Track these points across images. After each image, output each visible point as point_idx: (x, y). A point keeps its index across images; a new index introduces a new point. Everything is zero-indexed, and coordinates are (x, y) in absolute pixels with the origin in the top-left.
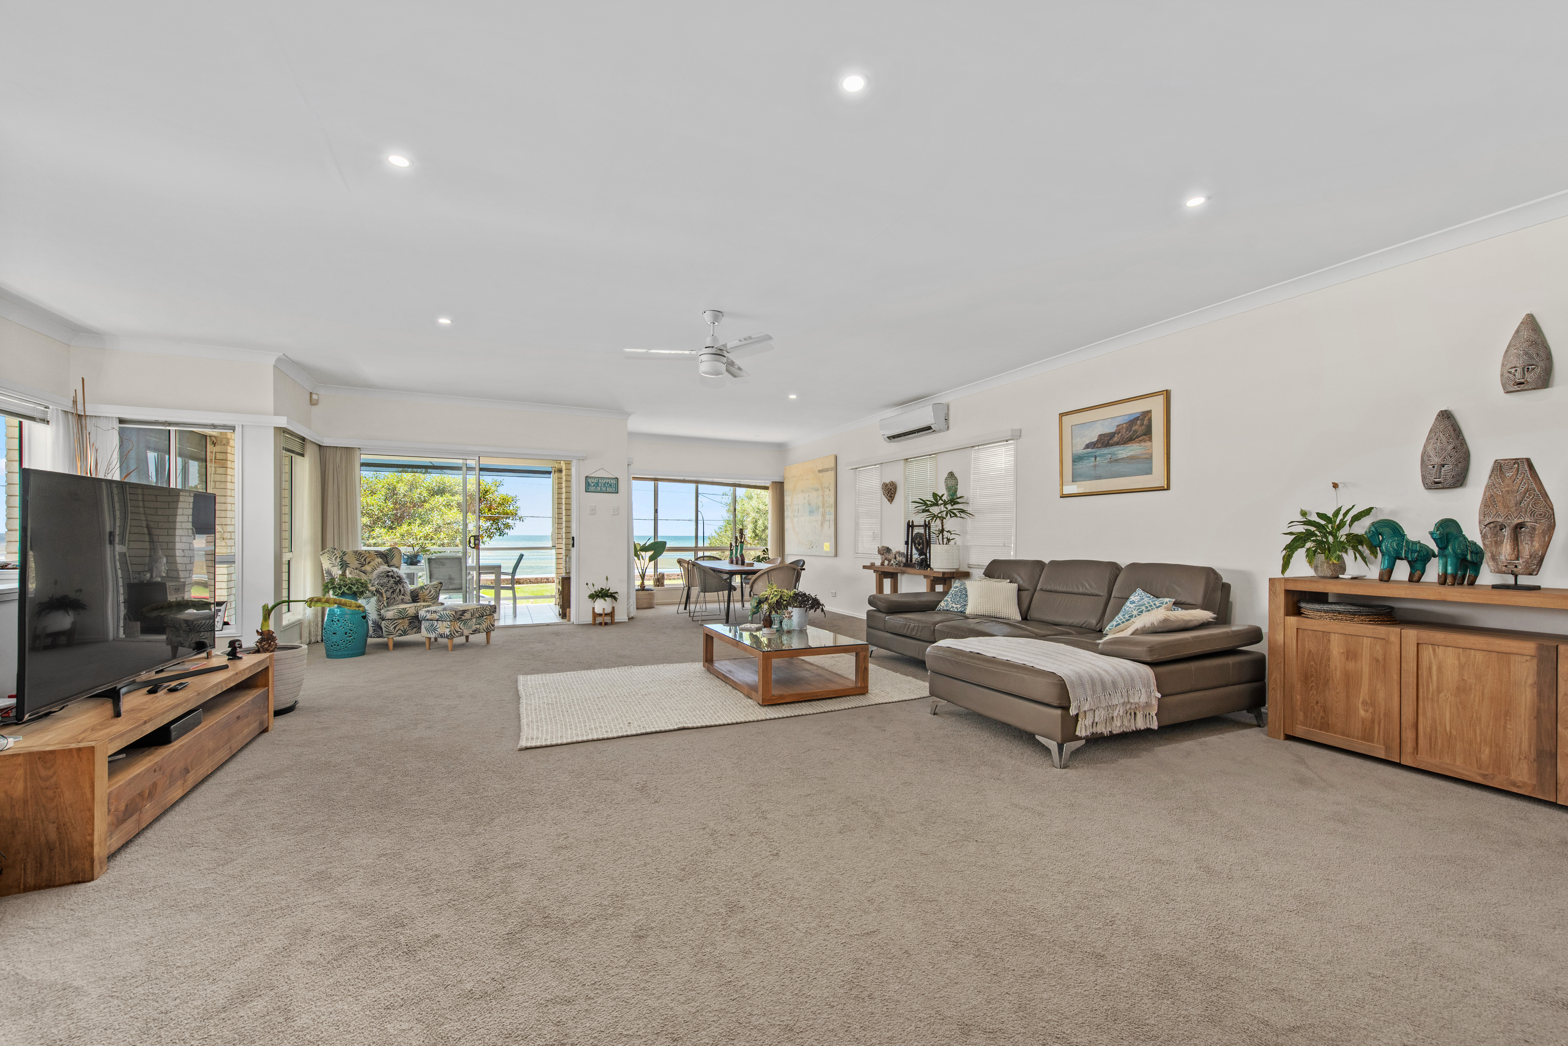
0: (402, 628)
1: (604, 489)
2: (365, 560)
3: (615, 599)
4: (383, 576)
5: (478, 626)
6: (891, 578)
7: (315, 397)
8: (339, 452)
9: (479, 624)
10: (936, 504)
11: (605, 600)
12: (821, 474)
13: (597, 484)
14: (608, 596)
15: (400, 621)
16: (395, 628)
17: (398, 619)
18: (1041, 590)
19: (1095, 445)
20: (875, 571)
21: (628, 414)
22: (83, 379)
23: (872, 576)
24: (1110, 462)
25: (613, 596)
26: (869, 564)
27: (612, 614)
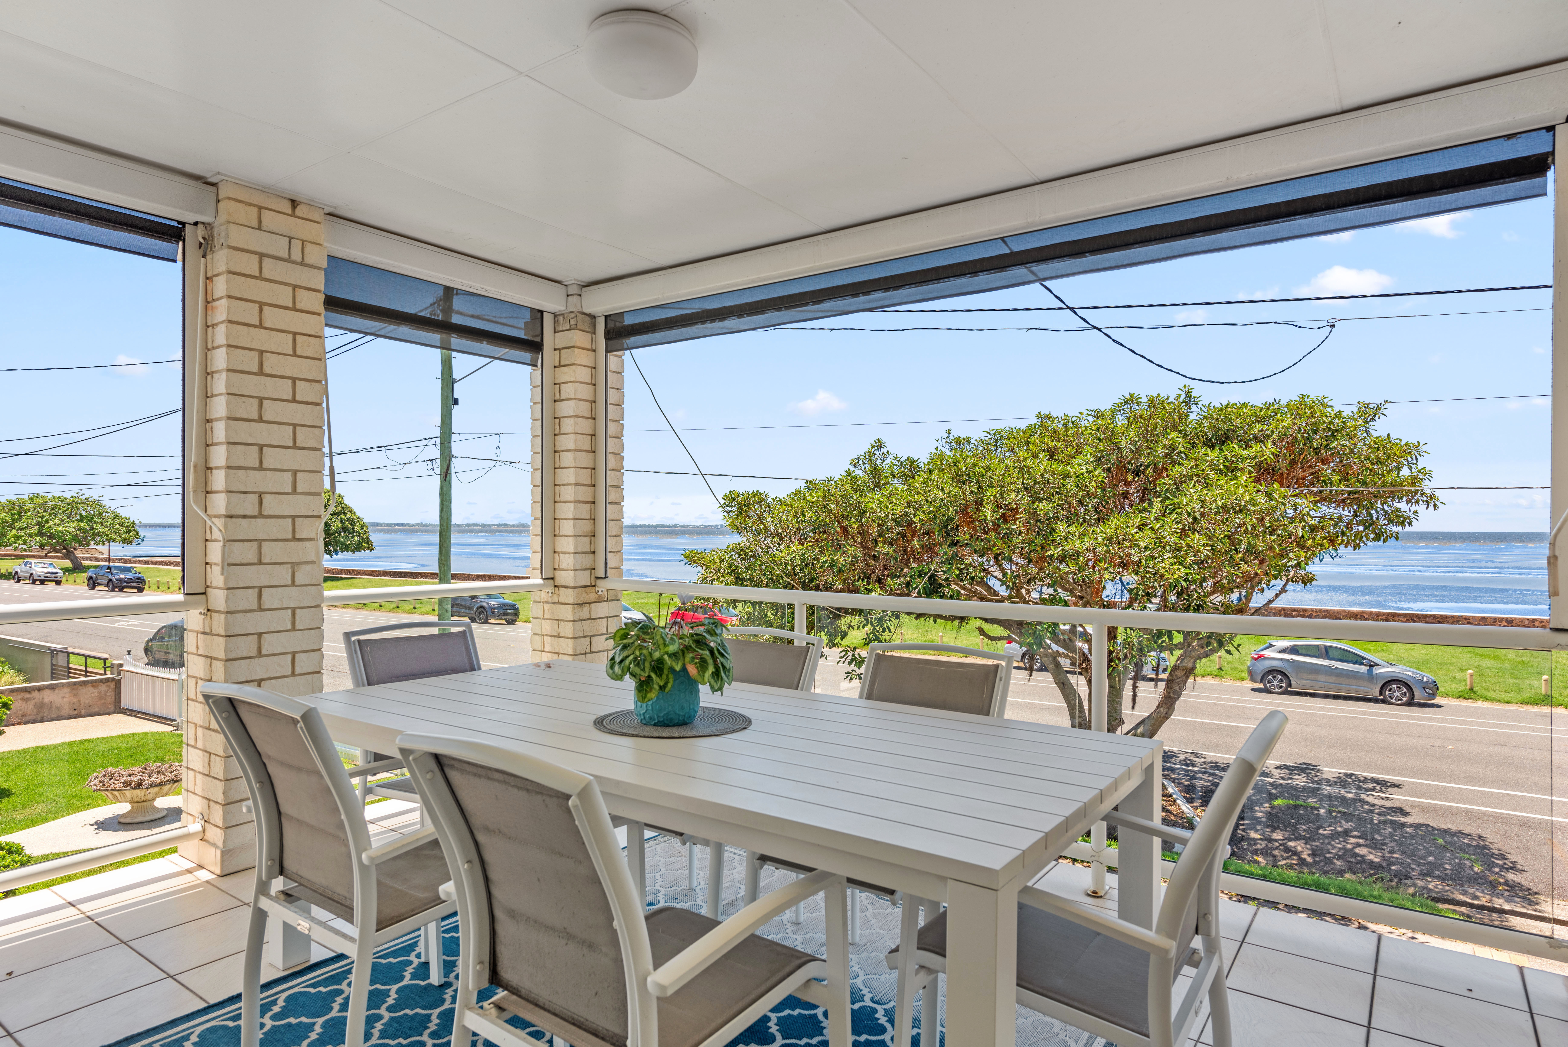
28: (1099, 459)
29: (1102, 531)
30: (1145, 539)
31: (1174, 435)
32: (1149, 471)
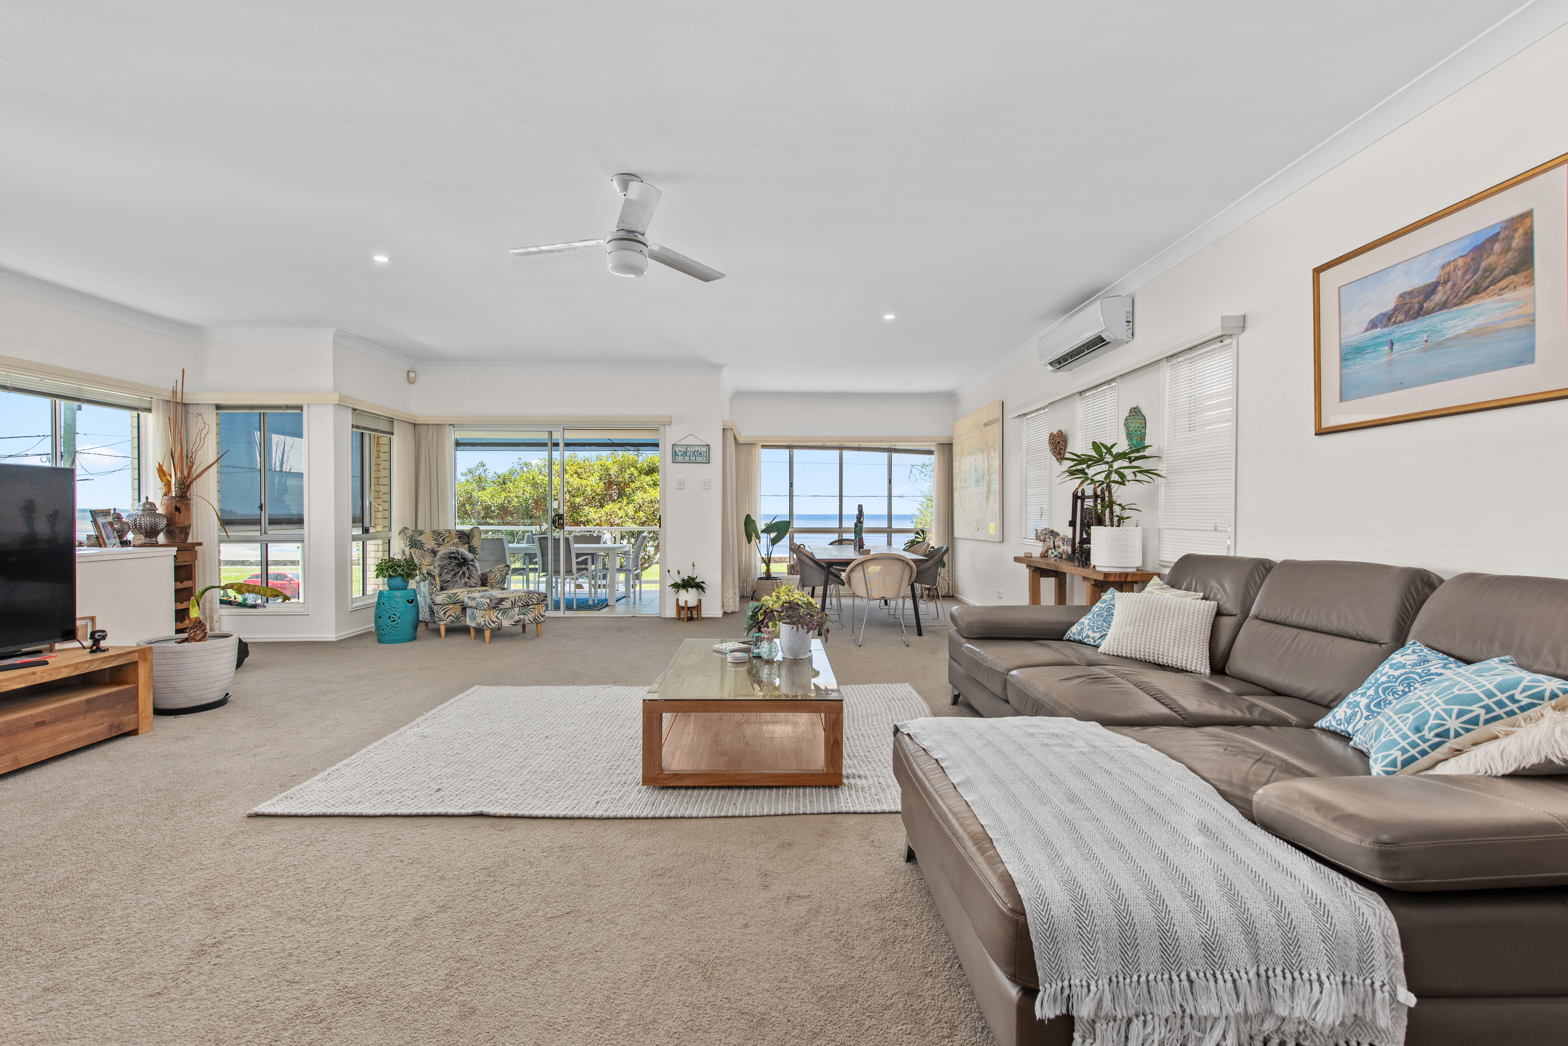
0: (454, 614)
1: (693, 458)
2: (443, 540)
3: (703, 589)
4: (445, 558)
5: (522, 617)
6: (1056, 577)
7: (412, 375)
8: (431, 429)
9: (524, 614)
10: (1099, 460)
11: (687, 591)
12: (986, 429)
13: (686, 453)
14: (692, 587)
15: (451, 606)
16: (445, 613)
17: (448, 604)
18: (1257, 617)
19: (1389, 319)
20: (1028, 566)
21: (718, 368)
22: (183, 370)
23: (1024, 571)
24: (1426, 350)
25: (699, 586)
26: (1023, 555)
27: (698, 607)
28: (601, 479)
29: (603, 511)
30: (621, 513)
31: (632, 469)
32: (622, 485)
